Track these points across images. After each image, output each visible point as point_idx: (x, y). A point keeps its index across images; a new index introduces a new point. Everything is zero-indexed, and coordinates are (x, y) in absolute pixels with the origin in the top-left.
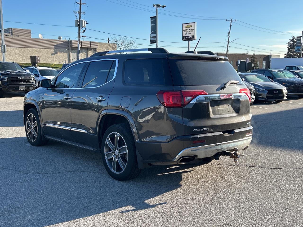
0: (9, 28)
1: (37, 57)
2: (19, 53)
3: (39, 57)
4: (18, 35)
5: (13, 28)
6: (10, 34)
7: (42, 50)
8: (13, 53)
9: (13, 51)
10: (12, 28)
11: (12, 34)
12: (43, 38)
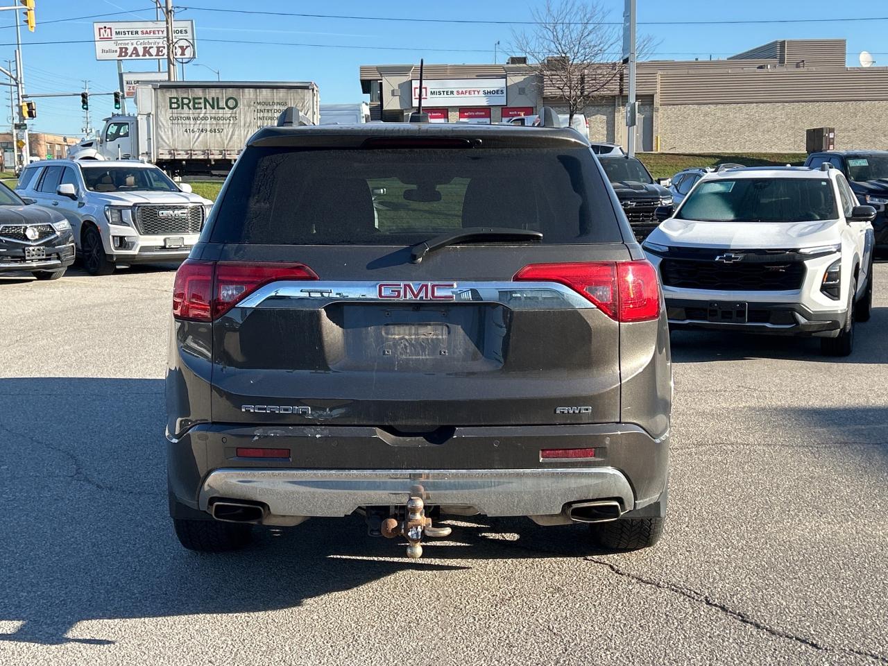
0: (776, 42)
1: (825, 131)
2: (784, 122)
3: (832, 130)
4: (803, 61)
5: (787, 39)
6: (776, 61)
7: (862, 104)
8: (767, 122)
9: (766, 114)
10: (784, 41)
11: (782, 61)
12: (874, 65)
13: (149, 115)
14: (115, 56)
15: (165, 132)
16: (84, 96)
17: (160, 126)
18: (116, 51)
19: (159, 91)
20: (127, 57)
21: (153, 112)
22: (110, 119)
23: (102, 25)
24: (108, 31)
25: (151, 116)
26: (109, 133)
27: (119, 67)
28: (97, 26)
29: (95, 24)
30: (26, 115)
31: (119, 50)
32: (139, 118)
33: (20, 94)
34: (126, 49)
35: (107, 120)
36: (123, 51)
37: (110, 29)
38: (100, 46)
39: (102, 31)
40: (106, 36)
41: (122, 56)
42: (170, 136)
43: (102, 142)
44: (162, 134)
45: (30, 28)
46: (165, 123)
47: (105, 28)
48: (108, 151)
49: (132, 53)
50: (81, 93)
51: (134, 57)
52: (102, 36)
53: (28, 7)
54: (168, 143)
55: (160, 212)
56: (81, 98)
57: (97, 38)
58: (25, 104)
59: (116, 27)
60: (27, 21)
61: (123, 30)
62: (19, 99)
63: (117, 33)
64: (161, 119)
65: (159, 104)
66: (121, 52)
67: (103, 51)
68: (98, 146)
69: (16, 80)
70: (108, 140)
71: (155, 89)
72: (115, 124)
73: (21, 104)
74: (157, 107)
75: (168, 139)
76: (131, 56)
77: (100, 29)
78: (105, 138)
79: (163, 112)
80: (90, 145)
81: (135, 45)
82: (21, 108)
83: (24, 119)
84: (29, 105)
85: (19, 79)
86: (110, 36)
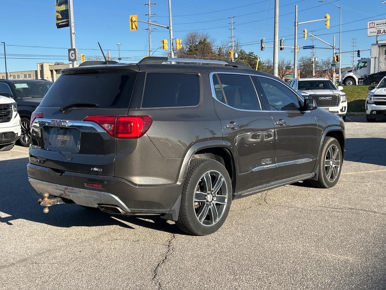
13: (375, 58)
14: (376, 34)
15: (382, 64)
16: (359, 51)
17: (380, 62)
18: (376, 32)
19: (380, 47)
20: (381, 34)
21: (377, 57)
22: (360, 60)
23: (371, 22)
24: (373, 24)
25: (376, 58)
26: (359, 66)
27: (377, 39)
28: (369, 23)
29: (368, 22)
30: (336, 60)
31: (377, 32)
32: (371, 59)
33: (334, 52)
34: (380, 31)
35: (359, 61)
36: (379, 32)
37: (374, 23)
38: (369, 30)
39: (371, 24)
40: (372, 26)
41: (378, 34)
42: (384, 66)
43: (355, 70)
44: (381, 65)
45: (327, 26)
46: (382, 61)
47: (372, 23)
48: (358, 73)
49: (383, 32)
50: (357, 50)
51: (383, 34)
52: (371, 27)
53: (327, 19)
54: (383, 69)
55: (320, 98)
56: (357, 52)
57: (369, 27)
58: (336, 56)
59: (376, 22)
60: (326, 25)
61: (379, 23)
62: (334, 54)
63: (377, 25)
64: (381, 59)
65: (380, 53)
66: (378, 32)
67: (371, 32)
68: (354, 72)
69: (333, 47)
70: (359, 69)
71: (379, 47)
72: (363, 62)
73: (334, 56)
74: (379, 54)
75: (383, 67)
76: (382, 33)
77: (370, 24)
78: (357, 68)
79: (381, 56)
80: (351, 71)
81: (384, 29)
82: (334, 58)
83: (335, 62)
84: (337, 56)
85: (334, 47)
86: (374, 26)
